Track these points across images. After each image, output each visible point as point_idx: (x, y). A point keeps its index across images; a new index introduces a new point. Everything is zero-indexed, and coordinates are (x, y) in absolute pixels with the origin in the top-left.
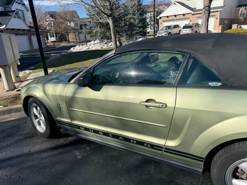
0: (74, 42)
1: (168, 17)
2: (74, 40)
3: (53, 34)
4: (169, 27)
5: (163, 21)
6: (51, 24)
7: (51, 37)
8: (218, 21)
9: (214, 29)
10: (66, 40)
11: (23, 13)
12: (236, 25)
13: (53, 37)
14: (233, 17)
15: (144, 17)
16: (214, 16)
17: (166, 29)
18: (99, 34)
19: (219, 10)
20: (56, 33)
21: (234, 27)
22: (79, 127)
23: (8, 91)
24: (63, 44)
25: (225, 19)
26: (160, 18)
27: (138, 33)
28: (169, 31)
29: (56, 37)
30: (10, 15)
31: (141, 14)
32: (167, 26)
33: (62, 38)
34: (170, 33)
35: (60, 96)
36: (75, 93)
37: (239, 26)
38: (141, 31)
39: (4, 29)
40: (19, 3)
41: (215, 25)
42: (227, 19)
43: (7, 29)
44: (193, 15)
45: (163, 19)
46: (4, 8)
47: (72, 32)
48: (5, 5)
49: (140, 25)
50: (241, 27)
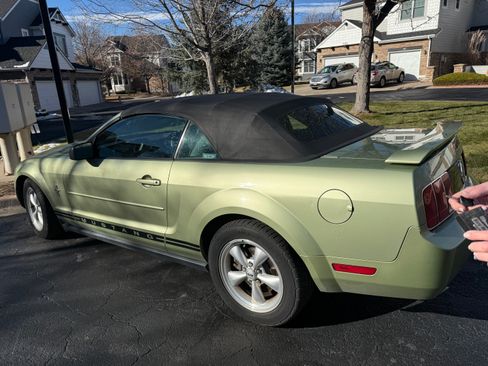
0: (159, 94)
1: (333, 48)
2: (160, 90)
3: (120, 77)
4: (333, 68)
5: (324, 57)
6: (117, 59)
7: (116, 83)
8: (428, 57)
9: (421, 73)
10: (143, 90)
11: (64, 40)
12: (461, 65)
13: (121, 83)
14: (458, 50)
15: (289, 48)
16: (421, 47)
17: (328, 72)
18: (192, 81)
19: (428, 36)
20: (125, 77)
21: (458, 69)
22: (80, 218)
23: (9, 175)
24: (137, 98)
25: (442, 54)
26: (319, 50)
27: (278, 78)
28: (333, 75)
29: (126, 83)
30: (39, 45)
31: (285, 43)
32: (329, 67)
33: (137, 85)
34: (335, 79)
35: (58, 175)
36: (72, 170)
37: (468, 68)
38: (283, 76)
39: (26, 70)
40: (57, 22)
41: (422, 66)
42: (446, 54)
43: (33, 69)
44: (380, 45)
45: (324, 53)
46: (31, 31)
47: (156, 75)
48: (32, 25)
49: (282, 63)
50: (472, 71)
